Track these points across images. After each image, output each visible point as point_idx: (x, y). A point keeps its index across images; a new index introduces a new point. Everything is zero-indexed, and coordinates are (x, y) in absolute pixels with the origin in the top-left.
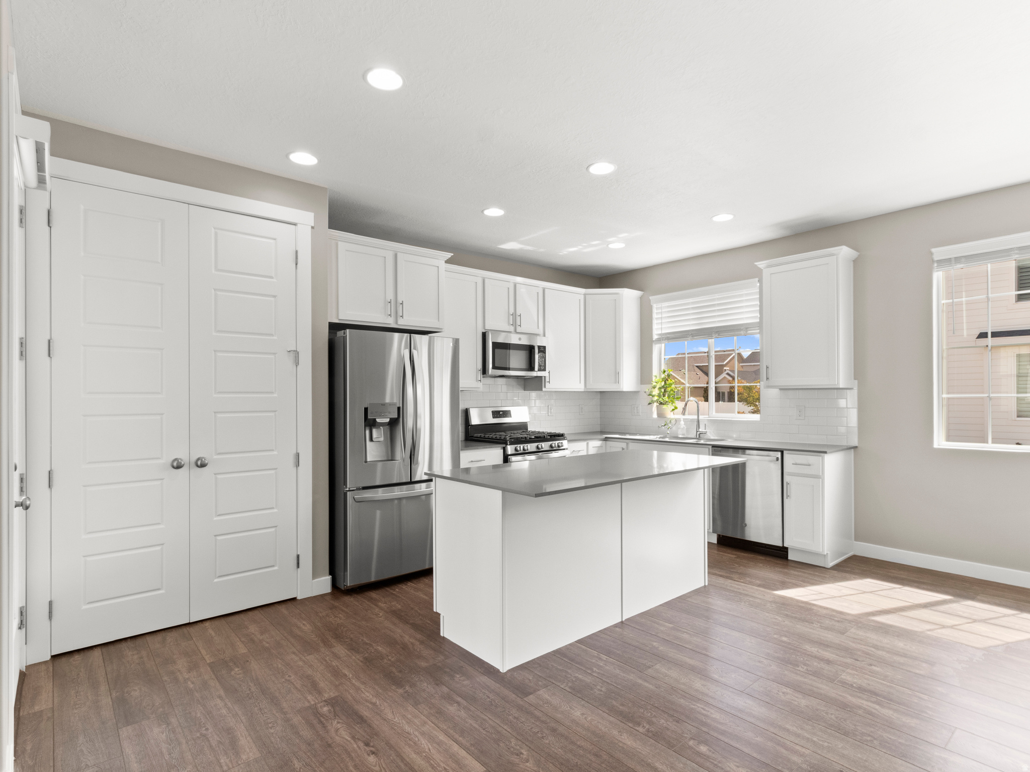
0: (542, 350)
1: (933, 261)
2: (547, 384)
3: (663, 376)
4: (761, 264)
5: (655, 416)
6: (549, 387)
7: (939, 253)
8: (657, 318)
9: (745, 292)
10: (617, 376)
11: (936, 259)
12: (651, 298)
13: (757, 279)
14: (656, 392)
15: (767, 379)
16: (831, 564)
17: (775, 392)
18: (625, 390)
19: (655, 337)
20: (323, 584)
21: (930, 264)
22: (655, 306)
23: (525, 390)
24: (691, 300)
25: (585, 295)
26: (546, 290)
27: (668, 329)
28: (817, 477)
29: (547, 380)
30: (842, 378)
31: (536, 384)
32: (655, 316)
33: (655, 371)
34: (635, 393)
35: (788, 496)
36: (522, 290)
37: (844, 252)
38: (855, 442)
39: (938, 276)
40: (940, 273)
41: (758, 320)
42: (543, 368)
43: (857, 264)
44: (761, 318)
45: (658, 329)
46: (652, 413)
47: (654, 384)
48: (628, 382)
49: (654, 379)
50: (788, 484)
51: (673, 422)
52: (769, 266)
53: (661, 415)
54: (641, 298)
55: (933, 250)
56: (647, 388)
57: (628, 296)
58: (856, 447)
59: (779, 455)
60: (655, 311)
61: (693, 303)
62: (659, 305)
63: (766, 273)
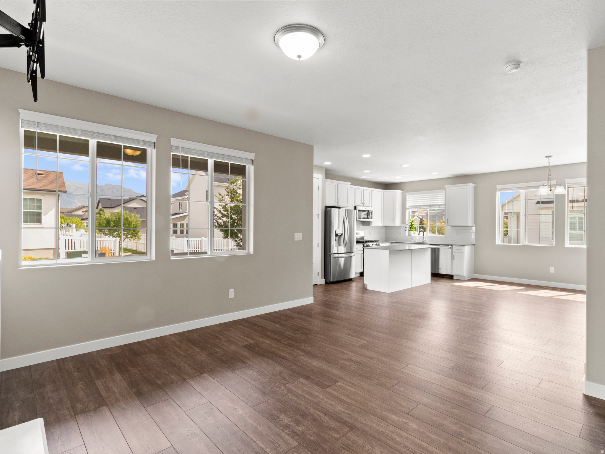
0: (372, 212)
1: (497, 189)
2: (372, 223)
3: (410, 221)
4: (446, 186)
5: (407, 235)
6: (372, 225)
7: (498, 187)
8: (408, 200)
9: (440, 194)
10: (394, 221)
11: (497, 188)
12: (406, 193)
13: (444, 190)
14: (407, 226)
15: (447, 223)
16: (466, 279)
17: (450, 227)
18: (397, 226)
19: (407, 207)
20: (323, 282)
21: (496, 190)
22: (407, 196)
23: (363, 225)
24: (421, 195)
25: (383, 192)
26: (372, 191)
27: (412, 204)
28: (462, 253)
29: (372, 222)
30: (470, 223)
31: (369, 223)
32: (407, 199)
33: (407, 219)
34: (400, 227)
35: (454, 259)
36: (365, 191)
37: (471, 185)
38: (474, 243)
39: (498, 194)
40: (499, 193)
41: (444, 203)
42: (371, 218)
43: (475, 188)
44: (445, 203)
45: (408, 205)
46: (406, 234)
47: (407, 223)
48: (398, 223)
49: (407, 222)
50: (454, 255)
51: (414, 237)
52: (448, 187)
53: (409, 235)
54: (402, 193)
55: (497, 186)
56: (404, 225)
57: (398, 193)
58: (474, 245)
59: (451, 246)
60: (407, 198)
61: (421, 196)
62: (409, 196)
63: (447, 189)
